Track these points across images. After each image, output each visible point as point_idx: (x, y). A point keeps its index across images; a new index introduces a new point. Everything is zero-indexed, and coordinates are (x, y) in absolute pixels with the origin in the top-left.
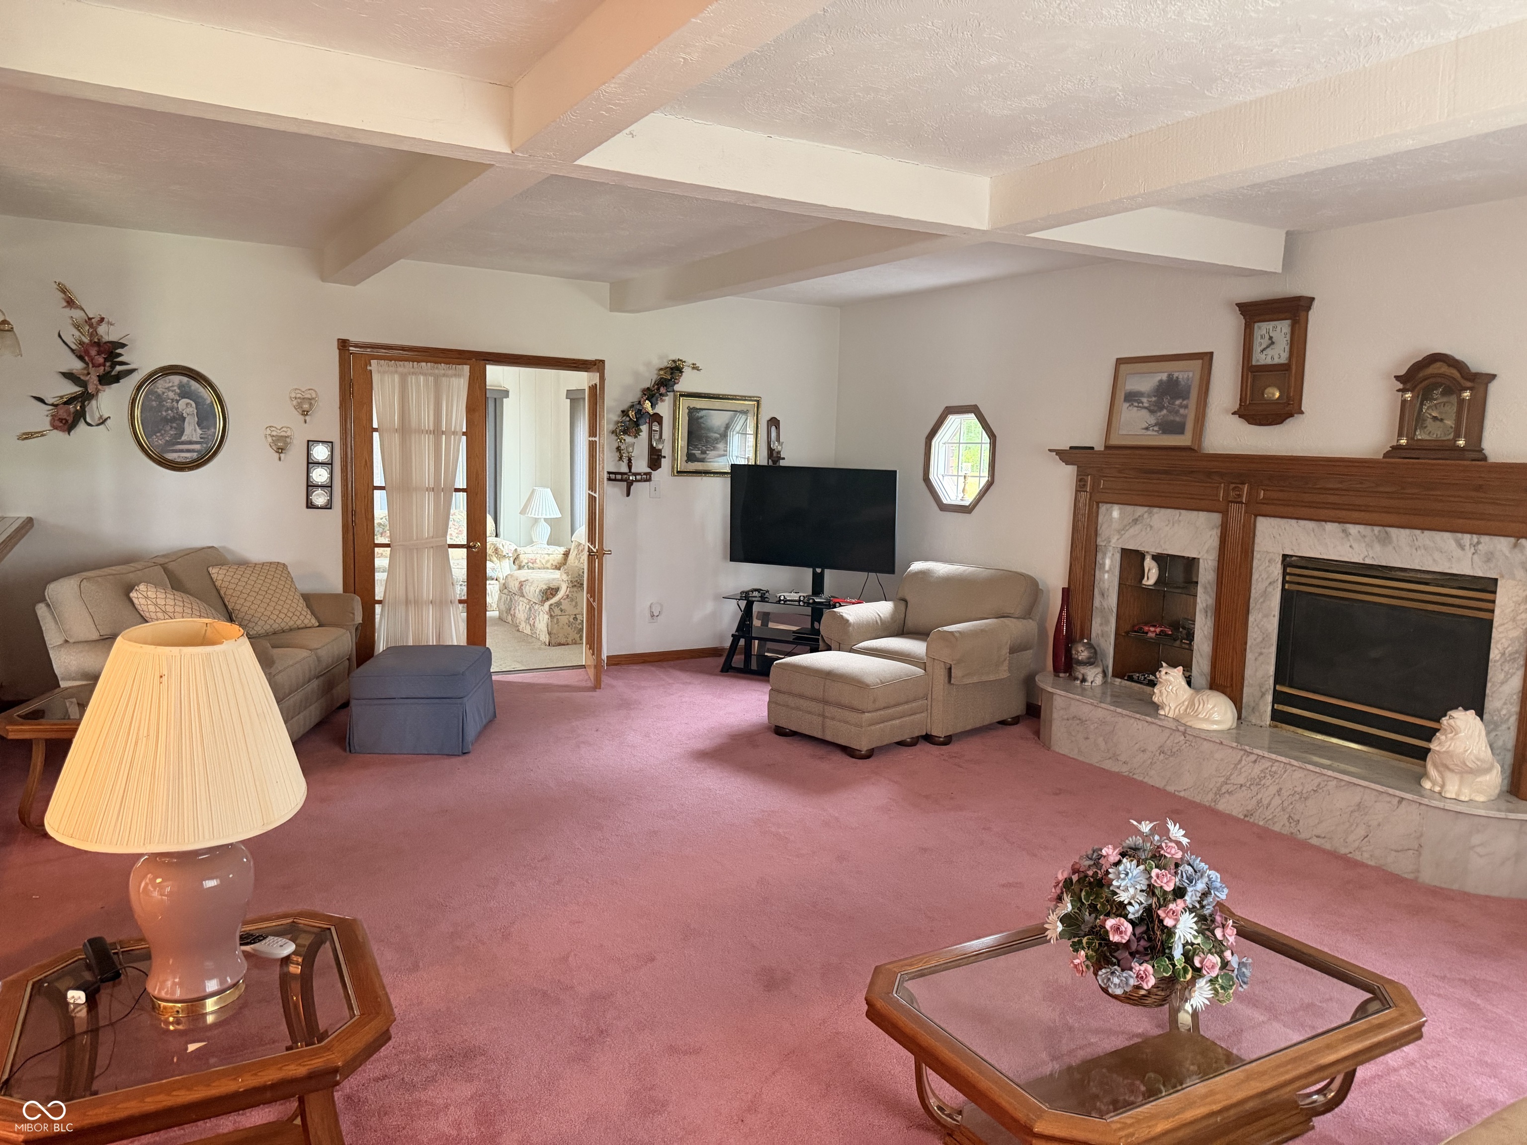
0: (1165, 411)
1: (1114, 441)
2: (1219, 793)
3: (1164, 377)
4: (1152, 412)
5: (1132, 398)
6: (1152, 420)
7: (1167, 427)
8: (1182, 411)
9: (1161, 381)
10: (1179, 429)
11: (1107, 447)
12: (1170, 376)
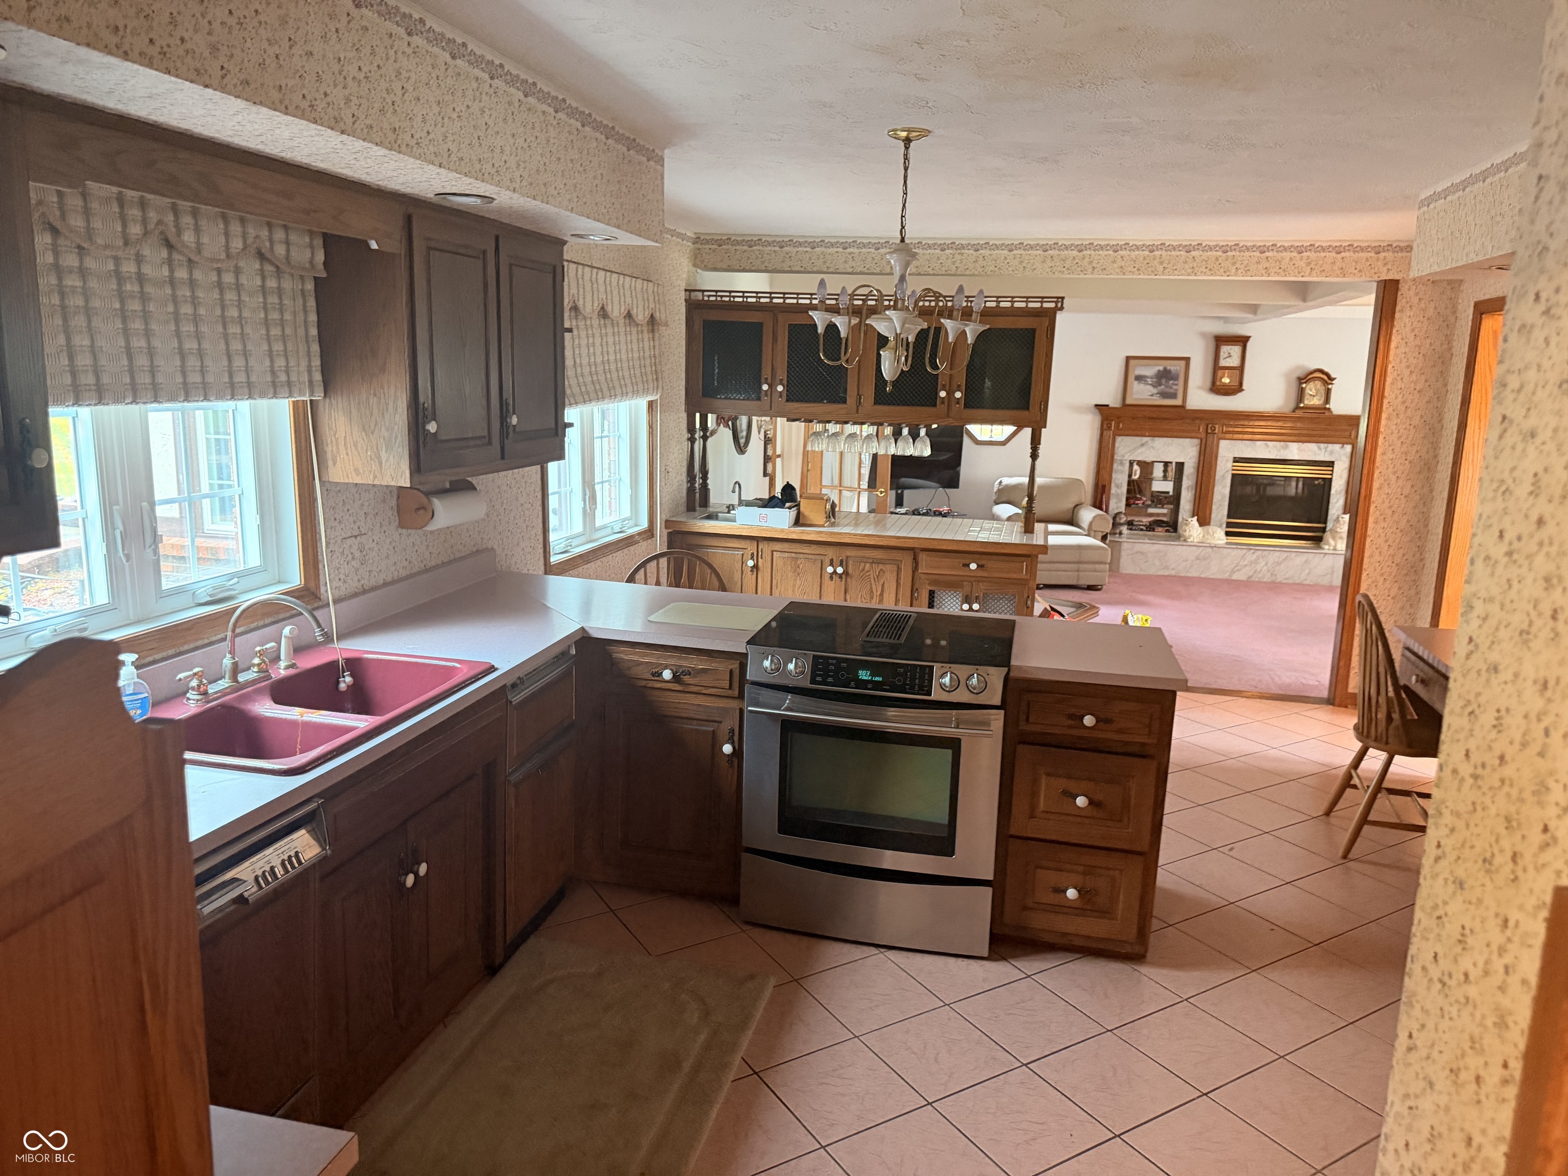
0: (1163, 387)
1: (1128, 402)
2: (1233, 572)
3: (1161, 368)
4: (1154, 387)
5: (1139, 378)
6: (1155, 391)
7: (1164, 395)
8: (1174, 387)
9: (1159, 371)
10: (1174, 396)
11: (1124, 405)
12: (1165, 369)
